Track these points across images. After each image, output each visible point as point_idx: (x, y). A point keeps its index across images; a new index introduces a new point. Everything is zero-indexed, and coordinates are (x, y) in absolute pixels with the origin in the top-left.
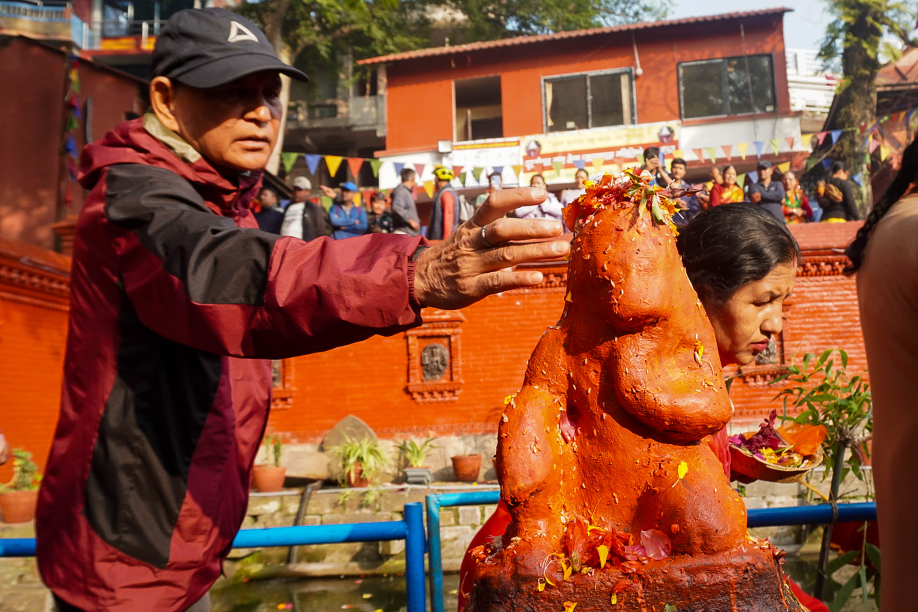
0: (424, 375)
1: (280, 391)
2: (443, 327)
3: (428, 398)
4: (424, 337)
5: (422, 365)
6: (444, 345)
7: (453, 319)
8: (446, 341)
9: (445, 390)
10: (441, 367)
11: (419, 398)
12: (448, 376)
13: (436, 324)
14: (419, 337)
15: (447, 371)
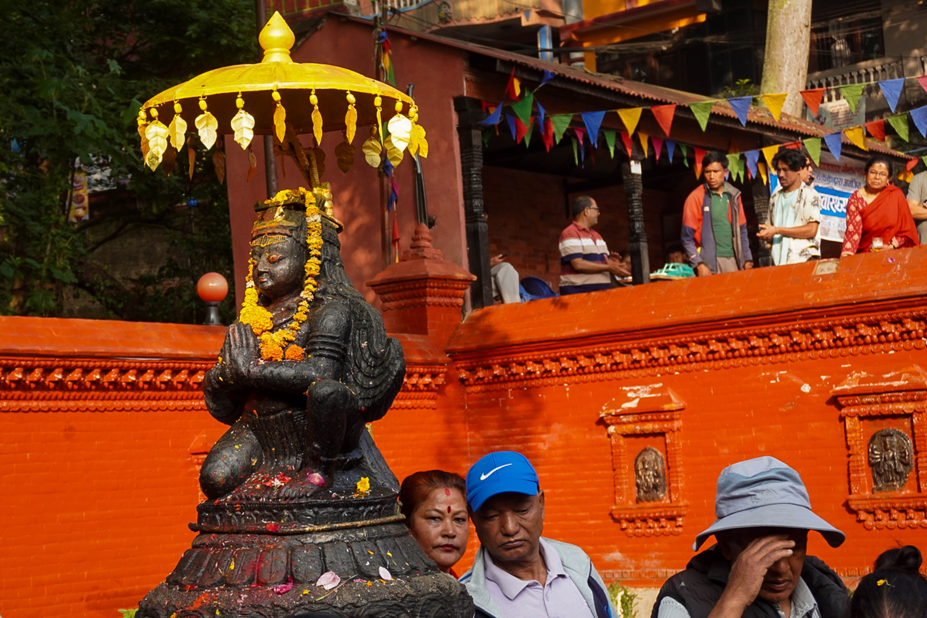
0: (876, 483)
1: (665, 507)
2: (898, 401)
3: (885, 520)
4: (870, 417)
5: (871, 464)
6: (904, 428)
7: (911, 387)
8: (906, 423)
9: (910, 508)
10: (901, 468)
11: (870, 521)
12: (914, 483)
13: (887, 396)
14: (861, 418)
15: (911, 474)
